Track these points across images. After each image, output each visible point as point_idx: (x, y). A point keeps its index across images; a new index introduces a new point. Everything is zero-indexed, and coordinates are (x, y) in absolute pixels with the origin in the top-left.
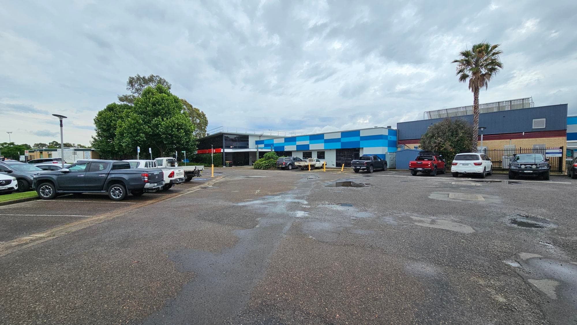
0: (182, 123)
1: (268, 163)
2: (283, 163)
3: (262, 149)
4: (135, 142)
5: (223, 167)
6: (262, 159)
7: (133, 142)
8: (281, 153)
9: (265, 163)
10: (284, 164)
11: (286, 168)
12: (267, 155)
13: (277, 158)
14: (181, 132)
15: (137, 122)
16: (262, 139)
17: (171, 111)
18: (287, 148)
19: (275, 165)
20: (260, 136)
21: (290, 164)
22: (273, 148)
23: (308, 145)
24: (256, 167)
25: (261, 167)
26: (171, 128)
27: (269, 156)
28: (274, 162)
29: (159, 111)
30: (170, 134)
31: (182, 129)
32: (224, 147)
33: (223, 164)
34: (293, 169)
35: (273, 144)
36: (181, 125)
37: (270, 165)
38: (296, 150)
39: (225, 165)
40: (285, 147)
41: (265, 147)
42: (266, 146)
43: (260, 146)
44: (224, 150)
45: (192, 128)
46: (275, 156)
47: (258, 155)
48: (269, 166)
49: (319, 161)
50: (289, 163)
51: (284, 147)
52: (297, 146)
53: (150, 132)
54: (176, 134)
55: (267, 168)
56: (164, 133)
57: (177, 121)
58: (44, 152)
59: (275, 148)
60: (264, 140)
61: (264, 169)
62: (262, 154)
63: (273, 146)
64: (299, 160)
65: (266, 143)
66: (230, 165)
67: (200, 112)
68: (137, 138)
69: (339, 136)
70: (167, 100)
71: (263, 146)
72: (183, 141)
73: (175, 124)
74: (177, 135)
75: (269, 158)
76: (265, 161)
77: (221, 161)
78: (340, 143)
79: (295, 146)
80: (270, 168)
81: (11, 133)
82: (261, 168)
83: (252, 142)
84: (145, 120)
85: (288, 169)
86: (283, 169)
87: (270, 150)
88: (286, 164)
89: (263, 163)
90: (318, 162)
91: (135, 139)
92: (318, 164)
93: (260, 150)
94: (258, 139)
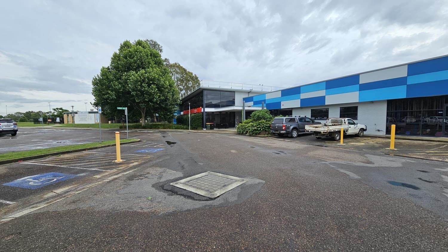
0: (155, 78)
1: (257, 125)
2: (283, 126)
3: (250, 106)
4: (105, 101)
5: (203, 129)
6: (249, 120)
7: (103, 101)
8: (276, 111)
9: (253, 126)
10: (284, 128)
11: (287, 136)
12: (256, 114)
13: (271, 118)
14: (152, 88)
15: (107, 78)
16: (251, 95)
17: (145, 65)
18: (285, 105)
19: (268, 129)
20: (249, 92)
21: (294, 128)
22: (265, 105)
23: (324, 98)
24: (240, 132)
25: (247, 132)
26: (140, 83)
27: (259, 116)
28: (267, 124)
29: (130, 64)
30: (139, 90)
31: (154, 84)
32: (204, 105)
33: (203, 126)
34: (299, 136)
35: (265, 101)
36: (153, 80)
37: (260, 129)
38: (300, 107)
39: (206, 127)
40: (282, 103)
41: (254, 104)
42: (256, 103)
43: (247, 104)
44: (204, 110)
45: (167, 84)
46: (268, 115)
47: (244, 115)
48: (258, 130)
49: (354, 124)
50: (292, 127)
51: (280, 102)
52: (301, 99)
53: (120, 89)
54: (146, 91)
55: (255, 133)
56: (133, 90)
57: (146, 75)
58: (69, 115)
59: (268, 105)
60: (253, 97)
61: (250, 136)
62: (249, 113)
63: (265, 103)
64: (309, 122)
65: (255, 99)
66: (212, 128)
67: (194, 75)
68: (106, 96)
69: (403, 73)
70: (141, 52)
71: (251, 103)
72: (155, 98)
73: (145, 78)
74: (148, 92)
75: (259, 118)
76: (252, 123)
77: (201, 123)
78: (404, 88)
79: (299, 101)
80: (259, 134)
81: (87, 103)
82: (247, 134)
83: (238, 99)
84: (117, 75)
85: (292, 137)
86: (281, 136)
87: (260, 109)
88: (288, 128)
89: (249, 126)
90: (352, 126)
91: (104, 97)
92: (353, 130)
93: (246, 108)
94: (246, 96)
